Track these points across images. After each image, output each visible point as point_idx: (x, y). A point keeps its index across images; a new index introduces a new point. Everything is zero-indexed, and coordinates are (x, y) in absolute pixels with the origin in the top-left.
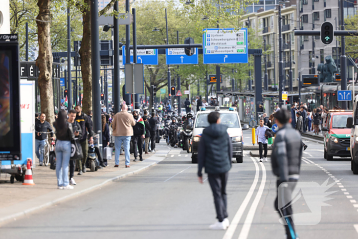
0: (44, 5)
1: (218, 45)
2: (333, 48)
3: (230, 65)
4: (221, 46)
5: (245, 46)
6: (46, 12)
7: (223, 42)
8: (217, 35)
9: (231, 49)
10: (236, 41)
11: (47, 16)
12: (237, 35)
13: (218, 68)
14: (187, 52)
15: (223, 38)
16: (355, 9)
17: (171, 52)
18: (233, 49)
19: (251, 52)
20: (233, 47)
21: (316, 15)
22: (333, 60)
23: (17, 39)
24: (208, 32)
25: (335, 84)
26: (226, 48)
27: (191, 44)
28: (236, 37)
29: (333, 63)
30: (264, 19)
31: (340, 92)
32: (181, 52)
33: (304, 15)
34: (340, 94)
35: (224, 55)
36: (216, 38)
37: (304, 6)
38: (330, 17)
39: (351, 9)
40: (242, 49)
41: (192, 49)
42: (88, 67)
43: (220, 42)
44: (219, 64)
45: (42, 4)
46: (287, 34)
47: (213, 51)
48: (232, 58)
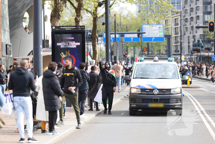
0: (79, 12)
1: (150, 33)
2: (200, 35)
3: (155, 42)
4: (151, 33)
5: (163, 33)
6: (79, 15)
7: (152, 31)
8: (149, 28)
9: (156, 35)
10: (158, 31)
11: (80, 18)
12: (159, 28)
13: (148, 44)
14: (138, 36)
15: (152, 29)
16: (211, 16)
17: (127, 36)
18: (157, 35)
19: (166, 36)
20: (157, 34)
21: (192, 19)
22: (201, 40)
23: (84, 28)
24: (144, 26)
25: (207, 52)
26: (153, 34)
27: (141, 32)
28: (158, 29)
29: (201, 42)
30: (175, 19)
31: (213, 56)
32: (136, 36)
33: (186, 19)
34: (214, 57)
35: (152, 38)
36: (149, 29)
37: (186, 14)
38: (199, 19)
39: (209, 16)
40: (161, 34)
41: (141, 34)
42: (95, 43)
43: (150, 31)
44: (149, 42)
45: (78, 12)
46: (177, 28)
47: (147, 36)
48: (157, 39)
